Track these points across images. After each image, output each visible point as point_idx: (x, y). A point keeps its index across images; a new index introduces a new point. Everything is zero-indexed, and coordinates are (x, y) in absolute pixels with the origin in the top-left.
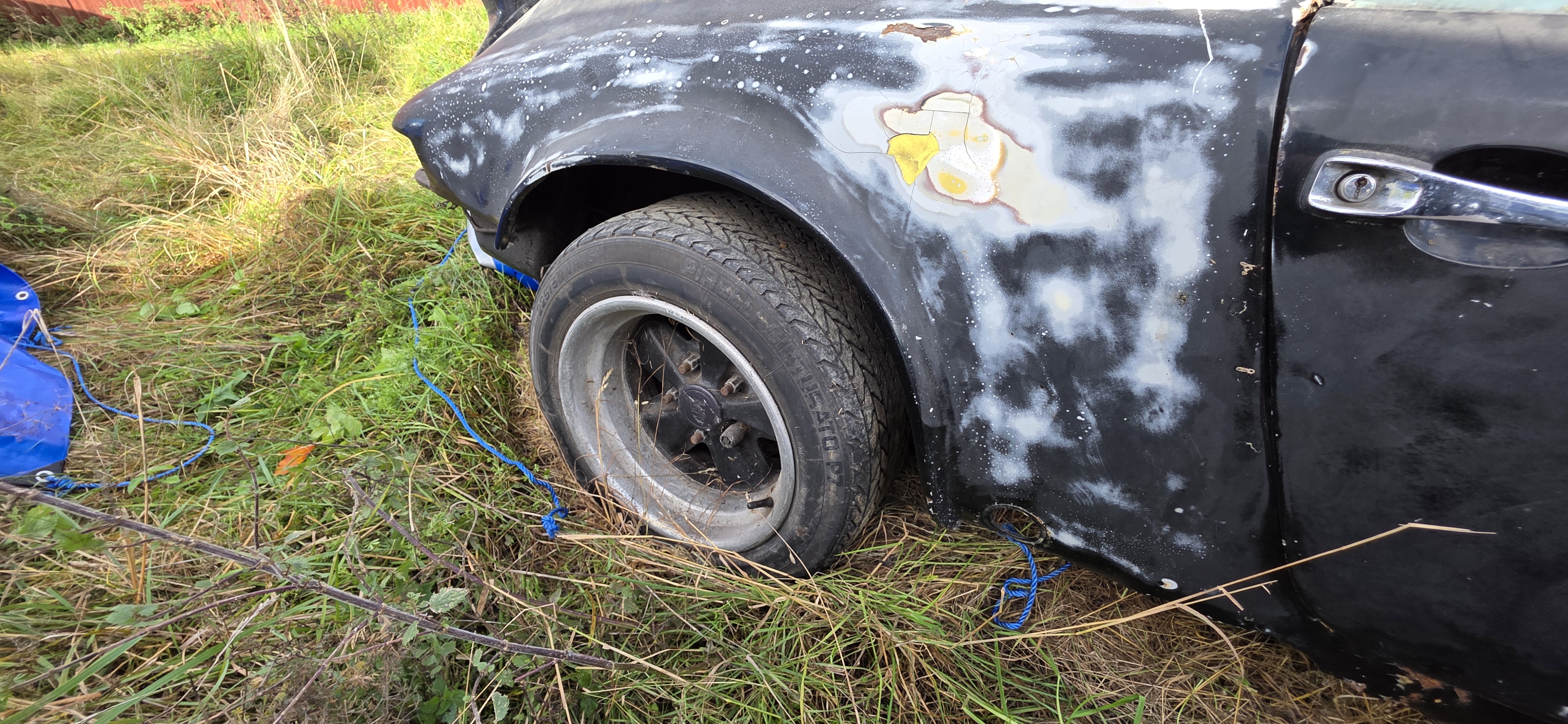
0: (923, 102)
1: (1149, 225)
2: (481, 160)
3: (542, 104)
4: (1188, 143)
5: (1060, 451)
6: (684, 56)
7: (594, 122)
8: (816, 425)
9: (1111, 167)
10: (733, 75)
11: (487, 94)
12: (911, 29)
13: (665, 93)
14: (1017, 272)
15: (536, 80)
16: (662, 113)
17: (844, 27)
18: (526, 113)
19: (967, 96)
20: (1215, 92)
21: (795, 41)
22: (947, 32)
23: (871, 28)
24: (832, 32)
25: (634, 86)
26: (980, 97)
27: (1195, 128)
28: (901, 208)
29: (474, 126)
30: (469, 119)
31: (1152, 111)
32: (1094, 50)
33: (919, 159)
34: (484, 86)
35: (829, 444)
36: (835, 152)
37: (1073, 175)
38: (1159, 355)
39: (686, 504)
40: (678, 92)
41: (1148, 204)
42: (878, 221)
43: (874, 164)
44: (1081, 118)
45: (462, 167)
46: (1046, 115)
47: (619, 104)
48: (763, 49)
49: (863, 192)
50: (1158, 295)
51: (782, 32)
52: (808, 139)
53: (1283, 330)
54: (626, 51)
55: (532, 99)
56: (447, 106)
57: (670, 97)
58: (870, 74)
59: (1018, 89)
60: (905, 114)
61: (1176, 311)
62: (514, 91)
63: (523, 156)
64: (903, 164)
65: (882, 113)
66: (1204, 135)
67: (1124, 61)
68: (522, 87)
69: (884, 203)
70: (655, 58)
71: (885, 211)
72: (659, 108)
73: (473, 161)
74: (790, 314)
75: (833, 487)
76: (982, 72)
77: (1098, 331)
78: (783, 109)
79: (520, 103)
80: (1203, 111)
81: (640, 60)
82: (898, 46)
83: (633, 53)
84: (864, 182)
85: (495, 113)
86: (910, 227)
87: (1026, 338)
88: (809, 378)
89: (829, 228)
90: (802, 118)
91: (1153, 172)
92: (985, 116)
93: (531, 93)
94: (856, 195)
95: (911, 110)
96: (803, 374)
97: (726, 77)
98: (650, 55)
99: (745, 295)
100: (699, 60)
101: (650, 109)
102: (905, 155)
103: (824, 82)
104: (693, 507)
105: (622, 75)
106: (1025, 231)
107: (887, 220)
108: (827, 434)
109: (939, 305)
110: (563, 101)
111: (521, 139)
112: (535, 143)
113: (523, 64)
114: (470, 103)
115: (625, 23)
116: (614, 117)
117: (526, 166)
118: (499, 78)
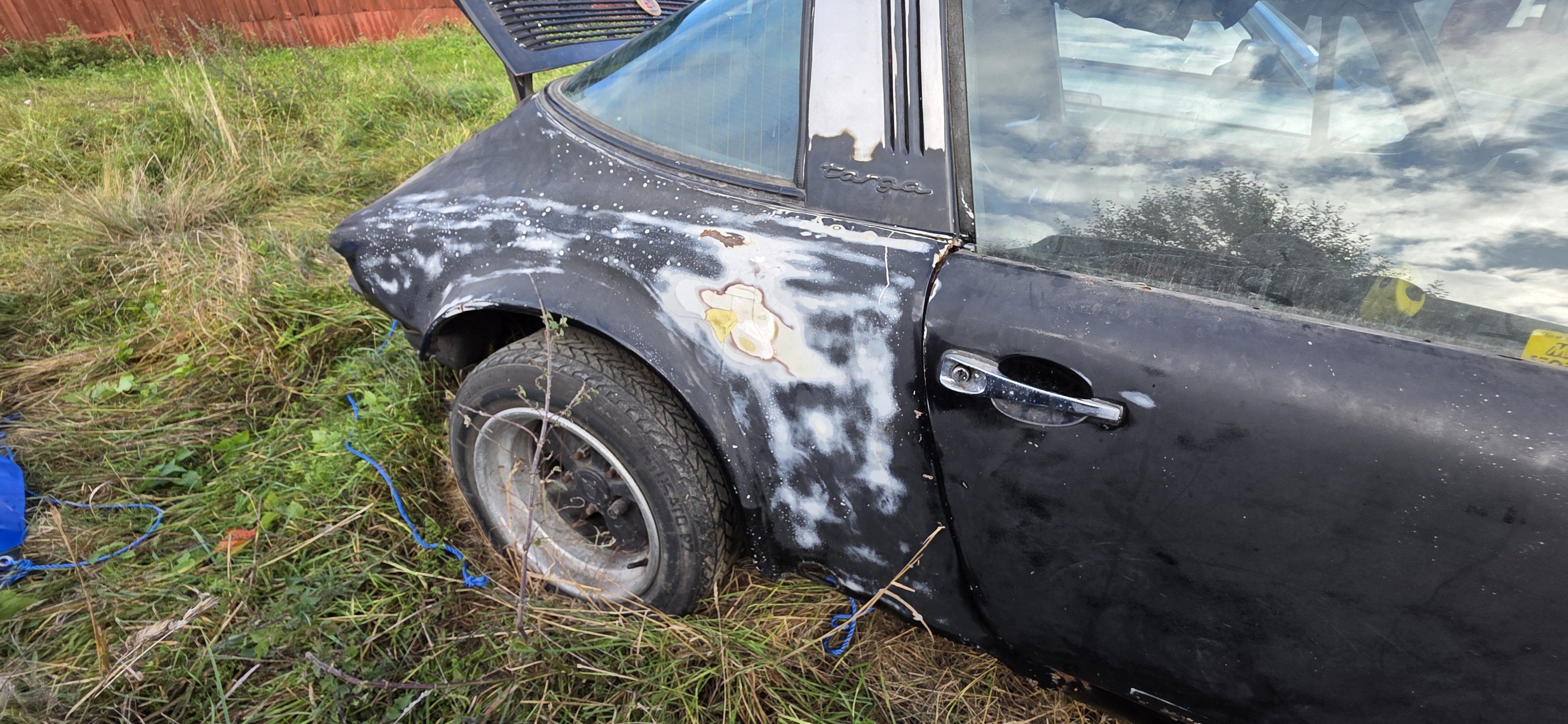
0: (726, 289)
1: (863, 383)
2: (407, 284)
3: (458, 251)
4: (878, 335)
5: (834, 525)
6: (566, 232)
7: (498, 274)
8: (670, 508)
9: (838, 345)
10: (601, 252)
11: (412, 236)
12: (718, 236)
13: (551, 259)
14: (792, 406)
15: (453, 231)
16: (549, 273)
17: (676, 226)
18: (445, 256)
19: (752, 289)
20: (890, 305)
21: (643, 233)
22: (740, 241)
23: (694, 231)
24: (668, 229)
25: (529, 249)
26: (760, 290)
27: (881, 327)
28: (717, 357)
29: (402, 258)
30: (397, 252)
31: (858, 313)
32: (826, 269)
33: (726, 326)
34: (410, 229)
35: (680, 521)
36: (672, 315)
37: (817, 347)
38: (880, 465)
39: (583, 564)
40: (560, 258)
41: (860, 370)
42: (703, 364)
43: (697, 326)
44: (819, 312)
45: (392, 287)
46: (800, 307)
47: (517, 262)
48: (621, 235)
49: (692, 344)
50: (873, 427)
51: (635, 224)
52: (653, 304)
53: (942, 455)
54: (522, 220)
55: (449, 245)
56: (378, 239)
57: (554, 261)
58: (692, 265)
59: (782, 288)
60: (715, 294)
61: (885, 438)
62: (435, 237)
63: (442, 289)
64: (716, 327)
65: (701, 292)
66: (887, 331)
67: (842, 278)
68: (442, 235)
69: (706, 353)
70: (544, 230)
71: (707, 358)
72: (547, 269)
73: (401, 284)
74: (647, 426)
75: (686, 553)
76: (761, 274)
77: (844, 448)
78: (635, 281)
79: (440, 247)
80: (885, 316)
81: (532, 230)
82: (709, 248)
83: (528, 222)
84: (692, 337)
85: (419, 251)
86: (723, 371)
87: (803, 450)
88: (663, 473)
89: (667, 370)
90: (648, 289)
91: (861, 351)
92: (763, 302)
93: (448, 240)
94: (687, 346)
95: (718, 293)
96: (658, 470)
97: (594, 252)
98: (540, 227)
99: (613, 413)
100: (576, 236)
101: (541, 270)
102: (717, 322)
103: (662, 266)
104: (589, 566)
105: (518, 239)
106: (795, 380)
107: (708, 365)
108: (678, 514)
109: (747, 424)
110: (473, 252)
111: (441, 275)
112: (452, 280)
113: (442, 214)
114: (398, 240)
115: (523, 192)
116: (514, 272)
117: (445, 297)
118: (422, 224)
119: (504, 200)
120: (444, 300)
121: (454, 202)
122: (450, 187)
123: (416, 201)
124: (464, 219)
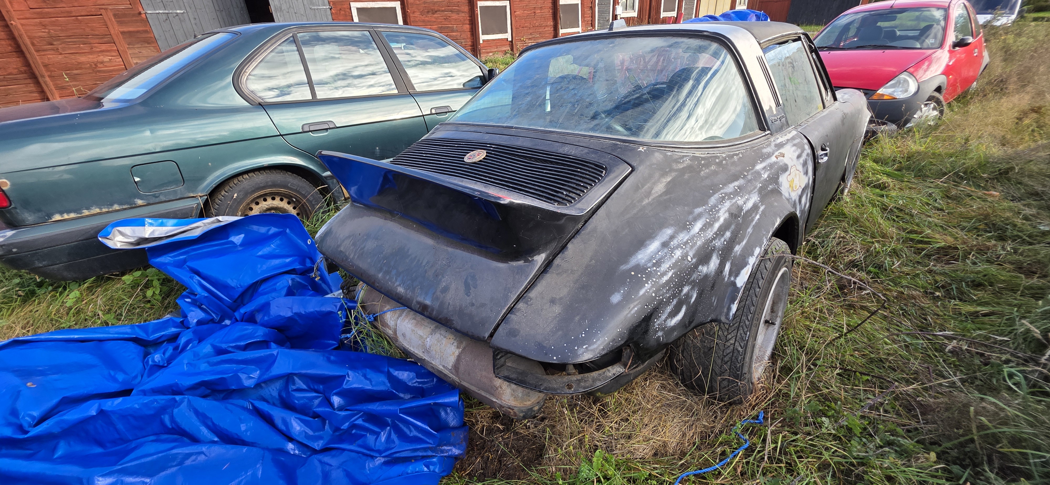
2: (693, 299)
3: (724, 241)
6: (754, 189)
7: (750, 230)
10: (767, 187)
11: (693, 260)
12: (779, 156)
13: (758, 205)
15: (716, 233)
18: (718, 251)
22: (783, 154)
23: (774, 159)
24: (770, 163)
25: (749, 208)
26: (795, 166)
28: (791, 199)
29: (690, 283)
30: (687, 282)
34: (688, 258)
36: (784, 194)
40: (761, 201)
43: (788, 191)
45: (679, 317)
47: (751, 217)
49: (788, 200)
52: (781, 194)
55: (718, 243)
59: (797, 161)
62: (708, 246)
65: (787, 178)
67: (801, 149)
68: (711, 241)
73: (688, 305)
79: (714, 250)
81: (744, 199)
83: (739, 198)
85: (702, 265)
86: (792, 202)
90: (779, 190)
93: (716, 240)
101: (760, 212)
105: (743, 208)
110: (732, 233)
111: (719, 264)
112: (728, 260)
113: (698, 233)
114: (686, 273)
115: (711, 191)
116: (754, 222)
117: (728, 273)
118: (694, 249)
119: (713, 200)
120: (727, 276)
121: (690, 224)
122: (662, 225)
123: (658, 248)
124: (713, 223)
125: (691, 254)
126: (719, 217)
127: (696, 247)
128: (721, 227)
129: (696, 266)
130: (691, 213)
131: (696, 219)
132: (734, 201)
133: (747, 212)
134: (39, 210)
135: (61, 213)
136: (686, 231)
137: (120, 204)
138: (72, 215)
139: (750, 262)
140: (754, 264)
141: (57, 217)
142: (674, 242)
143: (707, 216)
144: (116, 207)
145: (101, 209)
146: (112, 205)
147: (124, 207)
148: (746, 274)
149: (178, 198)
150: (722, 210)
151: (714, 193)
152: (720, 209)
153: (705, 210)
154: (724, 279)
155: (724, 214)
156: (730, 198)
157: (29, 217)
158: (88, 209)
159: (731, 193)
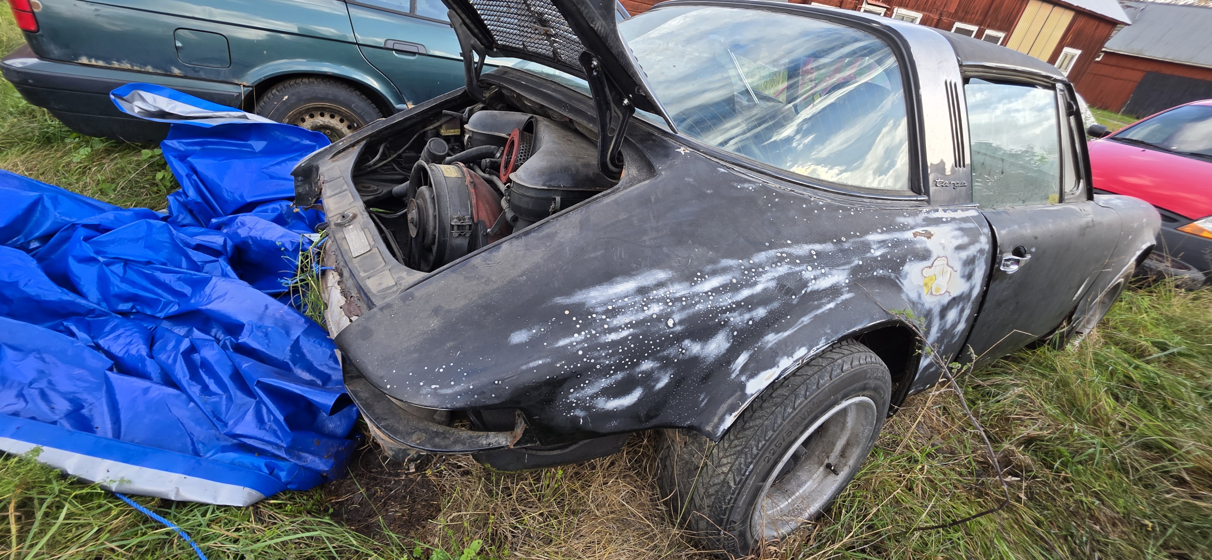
0: (933, 264)
1: (973, 285)
2: (662, 384)
3: (750, 319)
4: (983, 260)
6: (844, 264)
7: (806, 319)
9: (970, 271)
12: (921, 234)
13: (841, 288)
16: (846, 300)
18: (732, 330)
19: (943, 258)
21: (888, 247)
22: (931, 234)
23: (909, 235)
24: (898, 239)
25: (822, 288)
26: (946, 257)
28: (923, 304)
29: (661, 359)
30: (653, 356)
33: (929, 285)
34: (670, 323)
37: (963, 276)
43: (917, 292)
44: (966, 258)
45: (626, 400)
46: (959, 259)
47: (816, 303)
49: (914, 304)
50: (969, 304)
51: (879, 242)
52: (899, 289)
53: (985, 302)
54: (803, 268)
55: (737, 318)
57: (845, 289)
58: (918, 256)
59: (954, 252)
60: (928, 269)
62: (717, 316)
64: (925, 289)
65: (922, 271)
67: (971, 238)
68: (725, 312)
69: (919, 304)
71: (918, 308)
72: (843, 298)
73: (648, 389)
76: (946, 249)
78: (892, 279)
79: (724, 325)
80: (985, 249)
81: (816, 272)
83: (810, 268)
85: (694, 340)
86: (923, 310)
90: (898, 281)
91: (977, 270)
92: (947, 264)
94: (912, 306)
95: (930, 267)
97: (868, 271)
98: (822, 268)
100: (853, 265)
101: (839, 300)
102: (926, 285)
103: (905, 263)
105: (810, 284)
106: (950, 298)
110: (771, 313)
111: (728, 350)
112: (747, 349)
113: (706, 293)
114: (655, 341)
115: (767, 244)
116: (819, 311)
117: (739, 368)
118: (687, 311)
119: (761, 257)
120: (737, 372)
121: (702, 277)
122: (655, 264)
123: (628, 292)
124: (741, 288)
125: (677, 317)
126: (755, 283)
127: (691, 311)
128: (752, 296)
129: (679, 338)
130: (713, 261)
131: (714, 273)
132: (797, 269)
133: (813, 292)
134: (67, 46)
135: (90, 57)
136: (687, 284)
137: (154, 67)
138: (101, 63)
139: (780, 364)
140: (786, 369)
141: (84, 60)
142: (661, 292)
143: (737, 274)
144: (149, 69)
145: (132, 66)
146: (145, 65)
147: (159, 71)
148: (767, 380)
149: (220, 79)
150: (769, 274)
151: (770, 248)
152: (765, 272)
153: (741, 265)
154: (730, 374)
155: (768, 281)
156: (793, 263)
157: (56, 51)
158: (118, 61)
159: (798, 257)
